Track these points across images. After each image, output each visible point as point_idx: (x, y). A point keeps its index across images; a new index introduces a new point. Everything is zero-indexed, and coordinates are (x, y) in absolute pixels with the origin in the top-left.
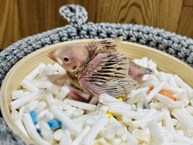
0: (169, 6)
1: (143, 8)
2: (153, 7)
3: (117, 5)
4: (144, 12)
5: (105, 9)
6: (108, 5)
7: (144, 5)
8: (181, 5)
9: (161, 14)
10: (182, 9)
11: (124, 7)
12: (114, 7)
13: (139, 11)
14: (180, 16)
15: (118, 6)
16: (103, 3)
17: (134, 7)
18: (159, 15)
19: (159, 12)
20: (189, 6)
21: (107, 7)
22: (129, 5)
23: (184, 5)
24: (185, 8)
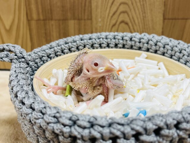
0: (152, 20)
1: (130, 25)
2: (139, 23)
3: (108, 23)
4: (131, 28)
5: (99, 28)
6: (101, 24)
7: (131, 21)
8: (162, 18)
9: (146, 28)
10: (164, 22)
11: (114, 25)
12: (106, 26)
13: (127, 27)
14: (163, 28)
15: (109, 25)
16: (97, 23)
17: (123, 24)
18: (145, 28)
19: (144, 26)
20: (169, 19)
21: (100, 26)
22: (118, 23)
23: (164, 19)
24: (166, 21)
